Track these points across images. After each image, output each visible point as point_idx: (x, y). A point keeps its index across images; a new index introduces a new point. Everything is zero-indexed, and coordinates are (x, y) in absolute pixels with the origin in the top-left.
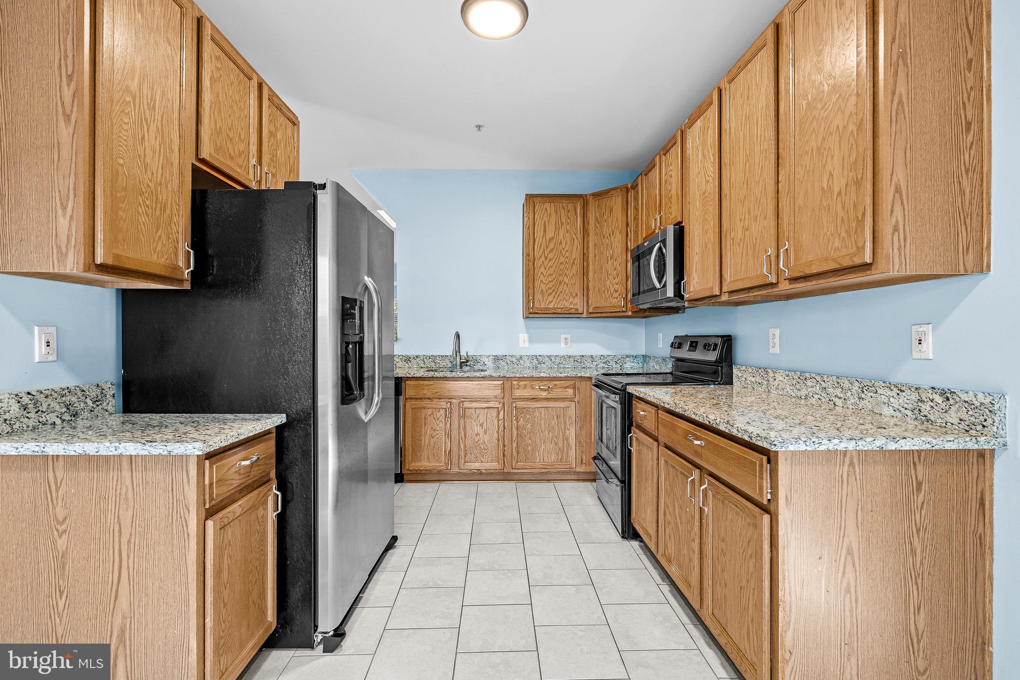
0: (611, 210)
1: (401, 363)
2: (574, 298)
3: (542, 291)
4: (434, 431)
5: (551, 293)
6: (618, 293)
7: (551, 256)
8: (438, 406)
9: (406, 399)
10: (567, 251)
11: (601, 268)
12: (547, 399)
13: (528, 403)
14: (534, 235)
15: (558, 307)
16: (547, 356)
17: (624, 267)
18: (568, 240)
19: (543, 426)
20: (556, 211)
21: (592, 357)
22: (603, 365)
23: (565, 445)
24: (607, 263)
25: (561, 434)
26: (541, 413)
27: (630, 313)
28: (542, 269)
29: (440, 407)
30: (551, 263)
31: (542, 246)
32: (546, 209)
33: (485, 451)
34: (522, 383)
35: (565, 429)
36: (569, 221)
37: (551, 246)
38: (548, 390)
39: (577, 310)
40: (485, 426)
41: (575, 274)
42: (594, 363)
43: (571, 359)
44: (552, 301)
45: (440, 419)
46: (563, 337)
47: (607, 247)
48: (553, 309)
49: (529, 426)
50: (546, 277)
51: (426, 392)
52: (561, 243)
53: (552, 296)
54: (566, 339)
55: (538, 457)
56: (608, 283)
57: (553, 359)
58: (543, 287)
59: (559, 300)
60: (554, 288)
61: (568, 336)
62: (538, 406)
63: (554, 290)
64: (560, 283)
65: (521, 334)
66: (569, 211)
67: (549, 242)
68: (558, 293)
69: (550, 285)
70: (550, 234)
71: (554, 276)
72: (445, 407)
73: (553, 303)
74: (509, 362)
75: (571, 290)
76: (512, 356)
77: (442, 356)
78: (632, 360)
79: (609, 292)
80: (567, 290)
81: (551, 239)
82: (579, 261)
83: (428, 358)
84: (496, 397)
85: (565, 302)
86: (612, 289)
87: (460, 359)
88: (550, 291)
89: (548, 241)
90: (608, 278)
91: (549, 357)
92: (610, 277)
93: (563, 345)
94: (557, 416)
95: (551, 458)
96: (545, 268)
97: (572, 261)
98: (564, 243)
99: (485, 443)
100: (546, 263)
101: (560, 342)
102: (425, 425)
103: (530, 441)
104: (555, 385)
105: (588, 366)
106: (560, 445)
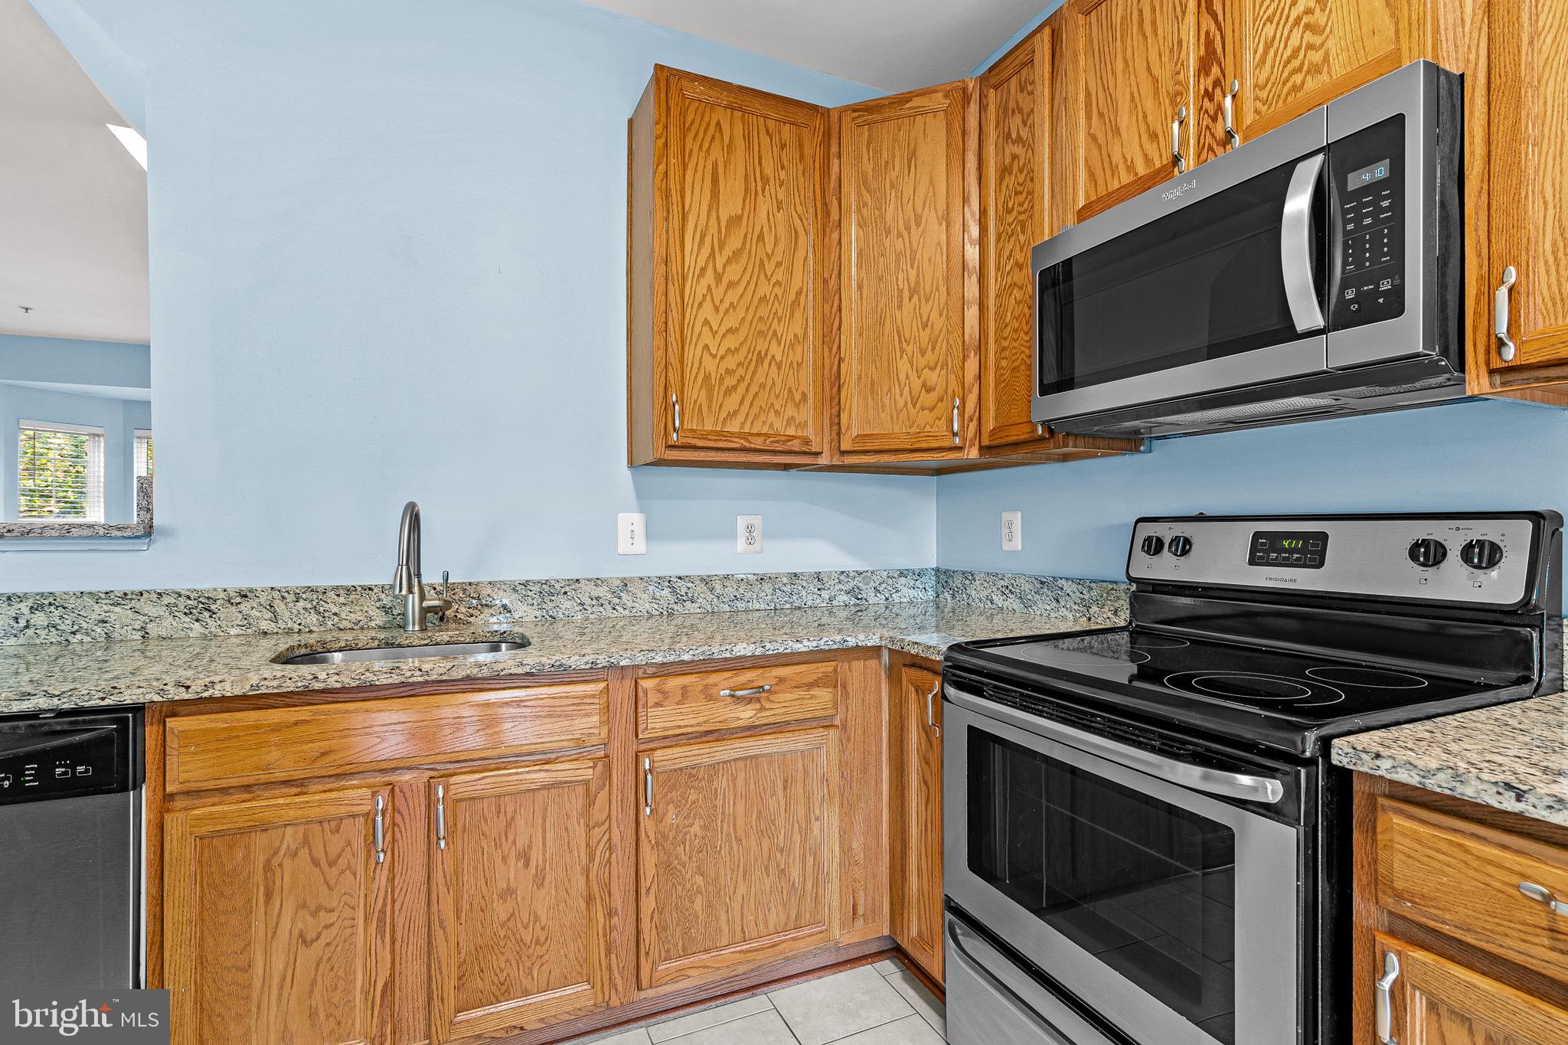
0: (913, 154)
1: (168, 621)
2: (797, 405)
3: (707, 377)
4: (314, 914)
5: (734, 388)
6: (934, 395)
7: (733, 273)
8: (333, 811)
9: (169, 798)
10: (779, 264)
11: (881, 323)
12: (751, 730)
13: (695, 749)
14: (683, 197)
15: (755, 431)
16: (702, 580)
17: (956, 318)
18: (782, 231)
19: (740, 822)
20: (747, 137)
21: (818, 577)
22: (845, 598)
23: (809, 870)
24: (900, 307)
25: (797, 838)
26: (734, 779)
27: (973, 454)
28: (707, 311)
29: (343, 810)
30: (733, 296)
31: (708, 240)
32: (718, 124)
33: (540, 950)
34: (674, 683)
35: (808, 821)
36: (783, 175)
37: (734, 243)
38: (758, 700)
39: (807, 441)
40: (536, 855)
41: (800, 334)
42: (823, 593)
43: (767, 587)
44: (736, 412)
45: (342, 863)
46: (741, 523)
47: (898, 261)
48: (741, 435)
49: (696, 829)
50: (718, 337)
51: (273, 755)
52: (761, 237)
53: (735, 398)
54: (750, 529)
55: (725, 929)
56: (903, 366)
57: (718, 587)
58: (710, 364)
59: (756, 410)
60: (741, 371)
61: (756, 521)
62: (726, 757)
63: (742, 379)
64: (760, 359)
65: (620, 515)
66: (783, 147)
67: (728, 228)
68: (754, 389)
69: (731, 362)
70: (731, 205)
71: (743, 333)
72: (365, 808)
73: (741, 417)
74: (588, 601)
75: (791, 383)
76: (597, 582)
77: (349, 590)
78: (912, 584)
79: (906, 390)
80: (778, 381)
81: (735, 221)
82: (811, 297)
83: (290, 598)
84: (579, 743)
85: (772, 417)
86: (917, 384)
87: (422, 598)
88: (730, 381)
89: (723, 224)
90: (902, 351)
91: (706, 581)
92: (909, 349)
93: (741, 544)
94: (786, 781)
95: (766, 922)
96: (717, 309)
97: (792, 297)
98: (769, 240)
99: (537, 919)
100: (718, 294)
101: (732, 536)
102: (269, 895)
103: (699, 879)
104: (781, 680)
105: (809, 603)
106: (795, 873)
